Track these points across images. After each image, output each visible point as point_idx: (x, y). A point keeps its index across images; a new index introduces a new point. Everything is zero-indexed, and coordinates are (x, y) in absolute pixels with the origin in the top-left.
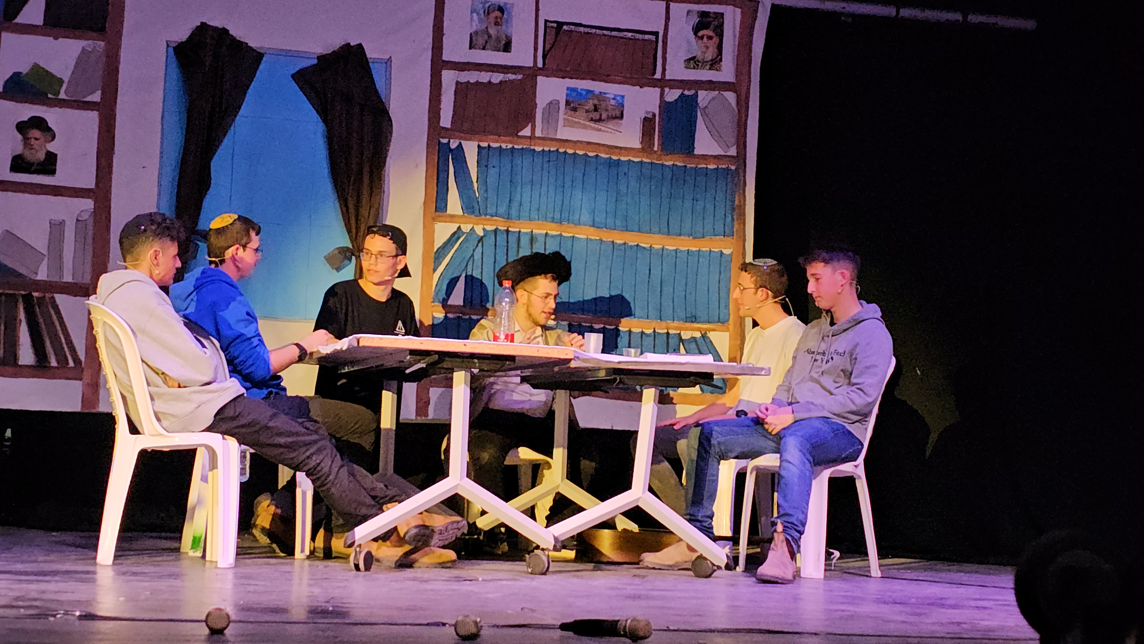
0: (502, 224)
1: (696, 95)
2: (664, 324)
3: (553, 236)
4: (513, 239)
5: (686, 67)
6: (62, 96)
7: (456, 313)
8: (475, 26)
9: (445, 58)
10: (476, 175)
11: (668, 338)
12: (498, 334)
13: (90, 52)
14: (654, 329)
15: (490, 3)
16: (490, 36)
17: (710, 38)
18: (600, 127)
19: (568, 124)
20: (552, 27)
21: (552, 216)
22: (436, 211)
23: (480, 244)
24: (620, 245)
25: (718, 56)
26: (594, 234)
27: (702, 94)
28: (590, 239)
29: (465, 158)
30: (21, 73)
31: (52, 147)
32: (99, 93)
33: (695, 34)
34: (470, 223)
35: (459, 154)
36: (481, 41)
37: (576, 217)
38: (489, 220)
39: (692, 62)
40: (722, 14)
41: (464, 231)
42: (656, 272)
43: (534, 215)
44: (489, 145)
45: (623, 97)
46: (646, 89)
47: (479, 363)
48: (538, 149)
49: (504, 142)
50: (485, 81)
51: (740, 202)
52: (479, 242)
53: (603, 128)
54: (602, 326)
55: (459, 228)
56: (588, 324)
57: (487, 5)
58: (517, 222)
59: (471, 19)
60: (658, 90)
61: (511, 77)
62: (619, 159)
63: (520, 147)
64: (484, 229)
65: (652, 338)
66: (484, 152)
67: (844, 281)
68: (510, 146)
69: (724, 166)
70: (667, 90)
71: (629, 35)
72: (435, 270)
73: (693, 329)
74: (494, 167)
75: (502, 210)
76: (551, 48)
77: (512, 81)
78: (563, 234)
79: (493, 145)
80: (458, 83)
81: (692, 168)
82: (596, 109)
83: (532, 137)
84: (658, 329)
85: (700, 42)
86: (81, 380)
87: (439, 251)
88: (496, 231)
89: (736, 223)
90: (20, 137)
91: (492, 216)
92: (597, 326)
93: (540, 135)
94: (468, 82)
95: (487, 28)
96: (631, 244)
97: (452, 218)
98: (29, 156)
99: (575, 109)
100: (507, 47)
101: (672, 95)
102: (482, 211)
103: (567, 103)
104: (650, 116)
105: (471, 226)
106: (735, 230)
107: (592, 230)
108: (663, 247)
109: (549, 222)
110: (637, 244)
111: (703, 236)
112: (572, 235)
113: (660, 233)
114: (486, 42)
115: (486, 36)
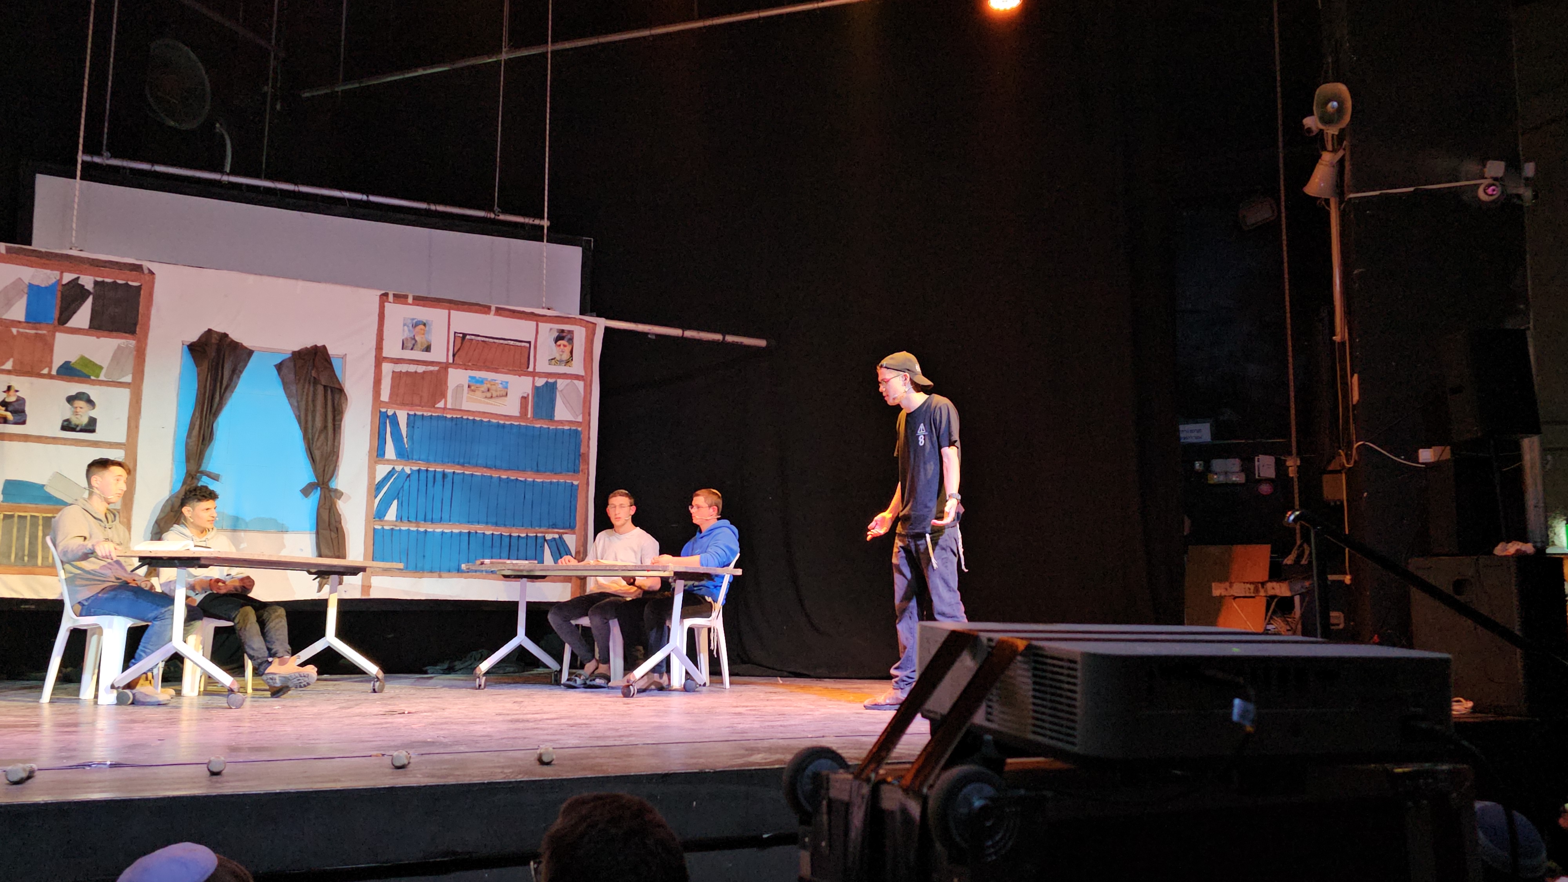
0: (423, 466)
1: (556, 382)
3: (458, 474)
4: (430, 475)
5: (549, 364)
6: (102, 377)
7: (391, 526)
8: (407, 334)
9: (384, 355)
11: (536, 539)
13: (124, 348)
15: (416, 319)
16: (416, 341)
17: (565, 346)
18: (492, 402)
19: (470, 399)
20: (459, 337)
21: (457, 460)
22: (377, 456)
23: (408, 480)
24: (504, 479)
25: (570, 358)
26: (486, 473)
27: (560, 381)
28: (484, 476)
29: (398, 422)
30: (70, 362)
32: (130, 376)
33: (556, 343)
34: (401, 465)
35: (394, 420)
36: (410, 346)
37: (474, 461)
38: (414, 463)
39: (553, 359)
40: (573, 332)
41: (398, 470)
42: (529, 496)
43: (446, 461)
44: (415, 413)
45: (507, 383)
46: (523, 377)
48: (449, 416)
49: (425, 411)
50: (412, 371)
51: (585, 450)
52: (407, 477)
53: (494, 403)
54: (491, 532)
55: (394, 469)
57: (414, 321)
58: (434, 464)
59: (404, 330)
60: (531, 379)
61: (431, 369)
62: (504, 423)
63: (437, 414)
64: (411, 469)
65: (525, 542)
66: (412, 418)
68: (429, 414)
69: (574, 428)
70: (536, 378)
71: (512, 343)
72: (376, 497)
73: (554, 533)
74: (418, 428)
75: (424, 457)
76: (459, 350)
77: (431, 372)
78: (466, 473)
79: (418, 413)
80: (393, 372)
81: (552, 429)
82: (488, 391)
83: (445, 408)
84: (530, 533)
85: (558, 349)
87: (379, 484)
88: (419, 471)
89: (581, 464)
90: (68, 407)
91: (416, 461)
93: (450, 407)
94: (401, 372)
95: (414, 336)
96: (512, 478)
97: (389, 462)
98: (75, 420)
99: (473, 391)
100: (428, 349)
101: (540, 382)
102: (410, 457)
103: (469, 387)
104: (525, 395)
105: (402, 467)
106: (581, 469)
107: (485, 469)
108: (534, 480)
109: (456, 464)
110: (515, 478)
111: (560, 473)
112: (471, 473)
113: (532, 470)
114: (414, 345)
115: (413, 342)
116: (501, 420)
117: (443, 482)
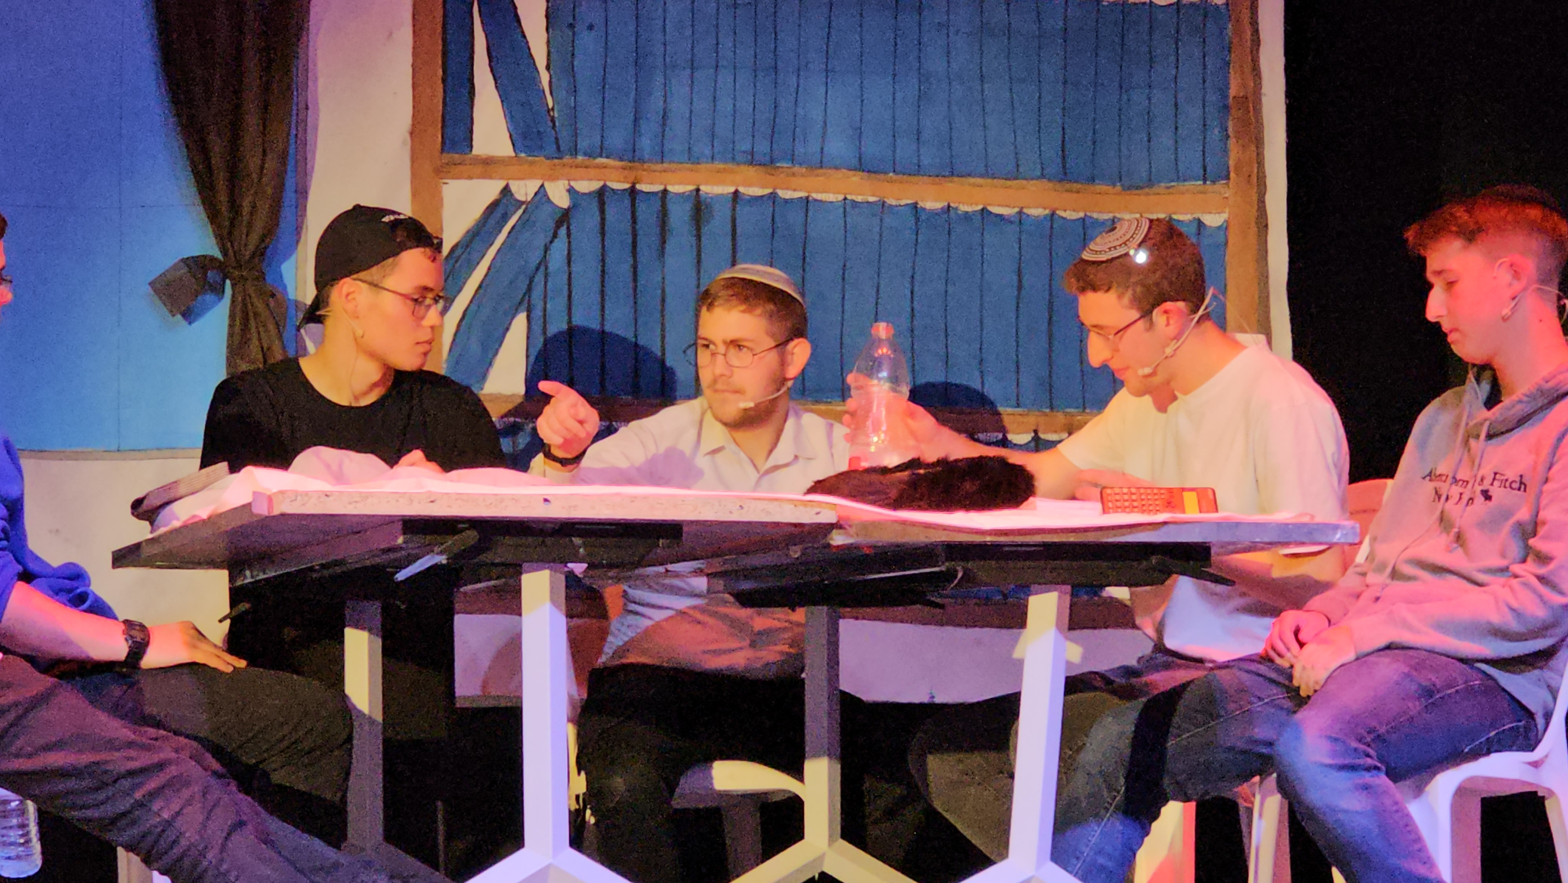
0: (617, 174)
3: (754, 200)
4: (647, 213)
7: (507, 416)
10: (545, 48)
14: (1036, 432)
21: (746, 146)
22: (443, 151)
23: (563, 231)
24: (935, 214)
34: (533, 177)
35: (500, 4)
37: (814, 147)
38: (583, 166)
41: (522, 198)
43: (702, 148)
47: (587, 544)
52: (559, 224)
55: (506, 191)
58: (659, 167)
64: (571, 191)
67: (1517, 286)
75: (617, 139)
88: (602, 194)
89: (1232, 141)
91: (590, 155)
96: (964, 208)
97: (488, 165)
102: (564, 143)
105: (538, 183)
106: (1231, 163)
107: (856, 178)
108: (1053, 214)
109: (738, 164)
110: (980, 207)
111: (1150, 183)
112: (803, 194)
113: (1043, 176)
117: (699, 237)
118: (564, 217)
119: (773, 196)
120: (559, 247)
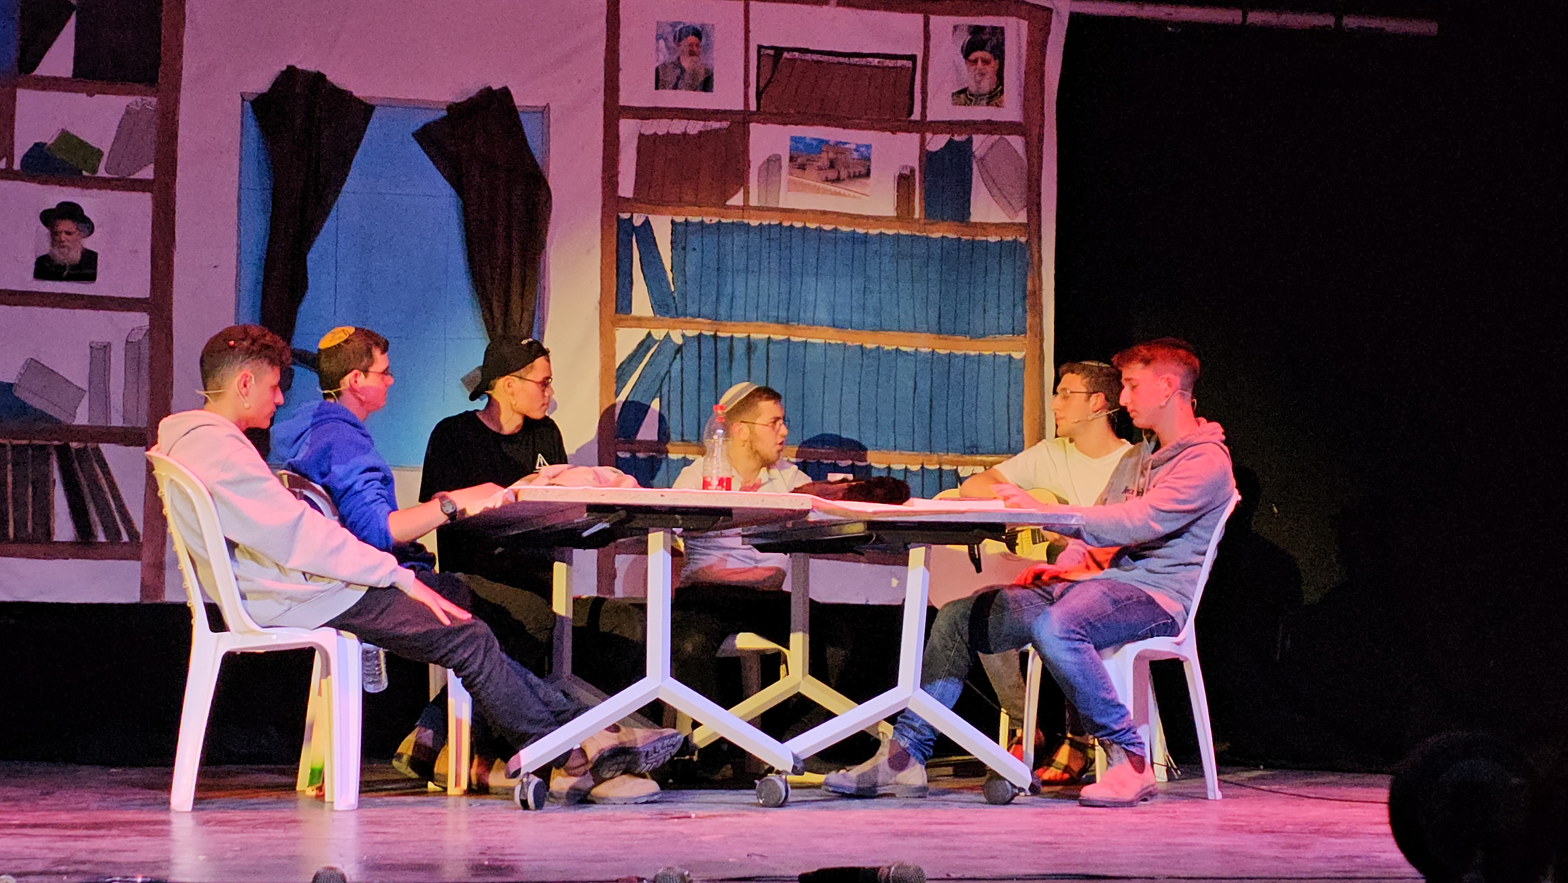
0: (707, 327)
1: (970, 141)
2: (935, 457)
3: (779, 342)
4: (722, 347)
5: (955, 104)
6: (102, 173)
7: (649, 452)
8: (664, 57)
9: (622, 102)
10: (670, 261)
11: (941, 476)
12: (709, 479)
13: (138, 112)
14: (922, 464)
15: (682, 26)
16: (683, 71)
17: (985, 61)
18: (838, 190)
19: (793, 187)
20: (768, 55)
21: (774, 314)
22: (616, 313)
23: (678, 356)
24: (871, 351)
25: (998, 87)
26: (834, 337)
27: (977, 139)
28: (829, 344)
29: (654, 239)
30: (45, 144)
31: (89, 243)
32: (151, 166)
33: (966, 56)
34: (663, 327)
35: (646, 233)
36: (671, 77)
37: (810, 314)
38: (690, 322)
39: (962, 96)
40: (1002, 29)
41: (657, 338)
42: (924, 385)
43: (752, 314)
44: (686, 220)
45: (868, 147)
46: (901, 136)
47: (682, 519)
48: (754, 223)
49: (707, 214)
50: (678, 132)
51: (1034, 286)
52: (677, 352)
53: (842, 191)
54: (850, 462)
55: (649, 335)
56: (829, 461)
57: (678, 29)
58: (729, 323)
59: (658, 50)
60: (916, 137)
61: (716, 125)
62: (867, 233)
63: (730, 221)
64: (683, 336)
65: (919, 479)
66: (680, 229)
67: (1170, 391)
68: (715, 220)
69: (1010, 239)
70: (929, 136)
71: (875, 62)
72: (618, 394)
73: (975, 464)
74: (694, 249)
75: (707, 308)
76: (768, 82)
77: (716, 131)
78: (793, 339)
79: (692, 219)
80: (641, 136)
81: (966, 240)
82: (832, 165)
83: (745, 207)
84: (928, 464)
85: (973, 68)
86: (139, 559)
87: (624, 366)
88: (700, 336)
89: (1028, 314)
90: (45, 230)
91: (694, 317)
92: (843, 463)
93: (756, 204)
94: (655, 133)
95: (679, 58)
96: (887, 348)
97: (640, 322)
98: (59, 256)
99: (802, 167)
100: (707, 85)
101: (937, 142)
102: (680, 310)
103: (791, 159)
104: (907, 172)
105: (665, 331)
106: (1028, 326)
107: (831, 331)
108: (933, 350)
109: (771, 322)
110: (894, 347)
111: (984, 335)
112: (804, 339)
113: (928, 331)
114: (678, 78)
115: (678, 71)
116: (860, 225)
117: (749, 359)
118: (679, 349)
119: (788, 339)
120: (677, 365)
